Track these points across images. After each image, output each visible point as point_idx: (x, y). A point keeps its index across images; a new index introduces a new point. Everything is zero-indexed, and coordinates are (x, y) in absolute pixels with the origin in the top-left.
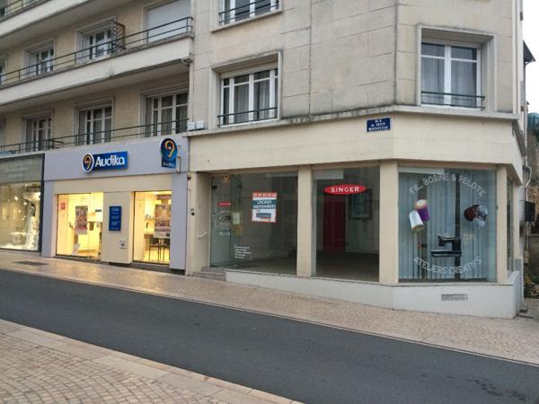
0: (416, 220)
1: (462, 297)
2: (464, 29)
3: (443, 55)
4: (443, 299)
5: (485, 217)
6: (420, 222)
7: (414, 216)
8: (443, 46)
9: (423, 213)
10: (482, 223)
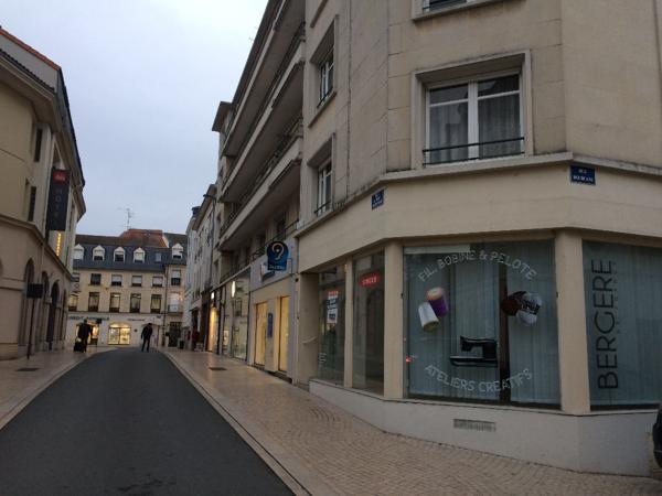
0: (427, 315)
1: (487, 426)
2: (482, 57)
3: (466, 97)
4: (456, 426)
5: (535, 310)
6: (433, 317)
7: (425, 311)
8: (466, 84)
9: (437, 306)
10: (532, 318)
